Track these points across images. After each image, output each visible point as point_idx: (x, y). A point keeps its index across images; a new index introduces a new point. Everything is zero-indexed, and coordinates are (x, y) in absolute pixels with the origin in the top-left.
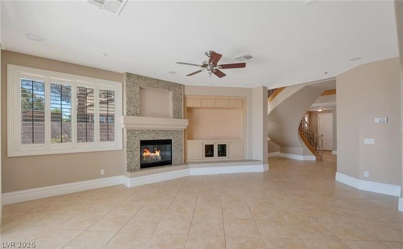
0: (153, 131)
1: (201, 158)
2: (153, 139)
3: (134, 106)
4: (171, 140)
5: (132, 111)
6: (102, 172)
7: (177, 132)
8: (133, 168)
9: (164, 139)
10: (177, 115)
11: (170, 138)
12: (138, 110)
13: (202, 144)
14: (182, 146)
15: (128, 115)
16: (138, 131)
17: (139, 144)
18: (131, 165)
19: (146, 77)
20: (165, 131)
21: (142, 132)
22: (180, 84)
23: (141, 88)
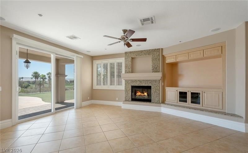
0: (138, 80)
1: (176, 102)
2: (139, 85)
3: (128, 68)
4: (151, 86)
5: (128, 71)
6: (117, 99)
7: (155, 81)
8: (127, 100)
9: (145, 85)
10: (155, 70)
11: (150, 85)
12: (130, 70)
13: (177, 91)
14: (159, 91)
15: (125, 73)
16: (130, 81)
17: (131, 88)
18: (127, 98)
19: (134, 51)
20: (146, 80)
21: (132, 81)
22: (157, 49)
23: (132, 58)
